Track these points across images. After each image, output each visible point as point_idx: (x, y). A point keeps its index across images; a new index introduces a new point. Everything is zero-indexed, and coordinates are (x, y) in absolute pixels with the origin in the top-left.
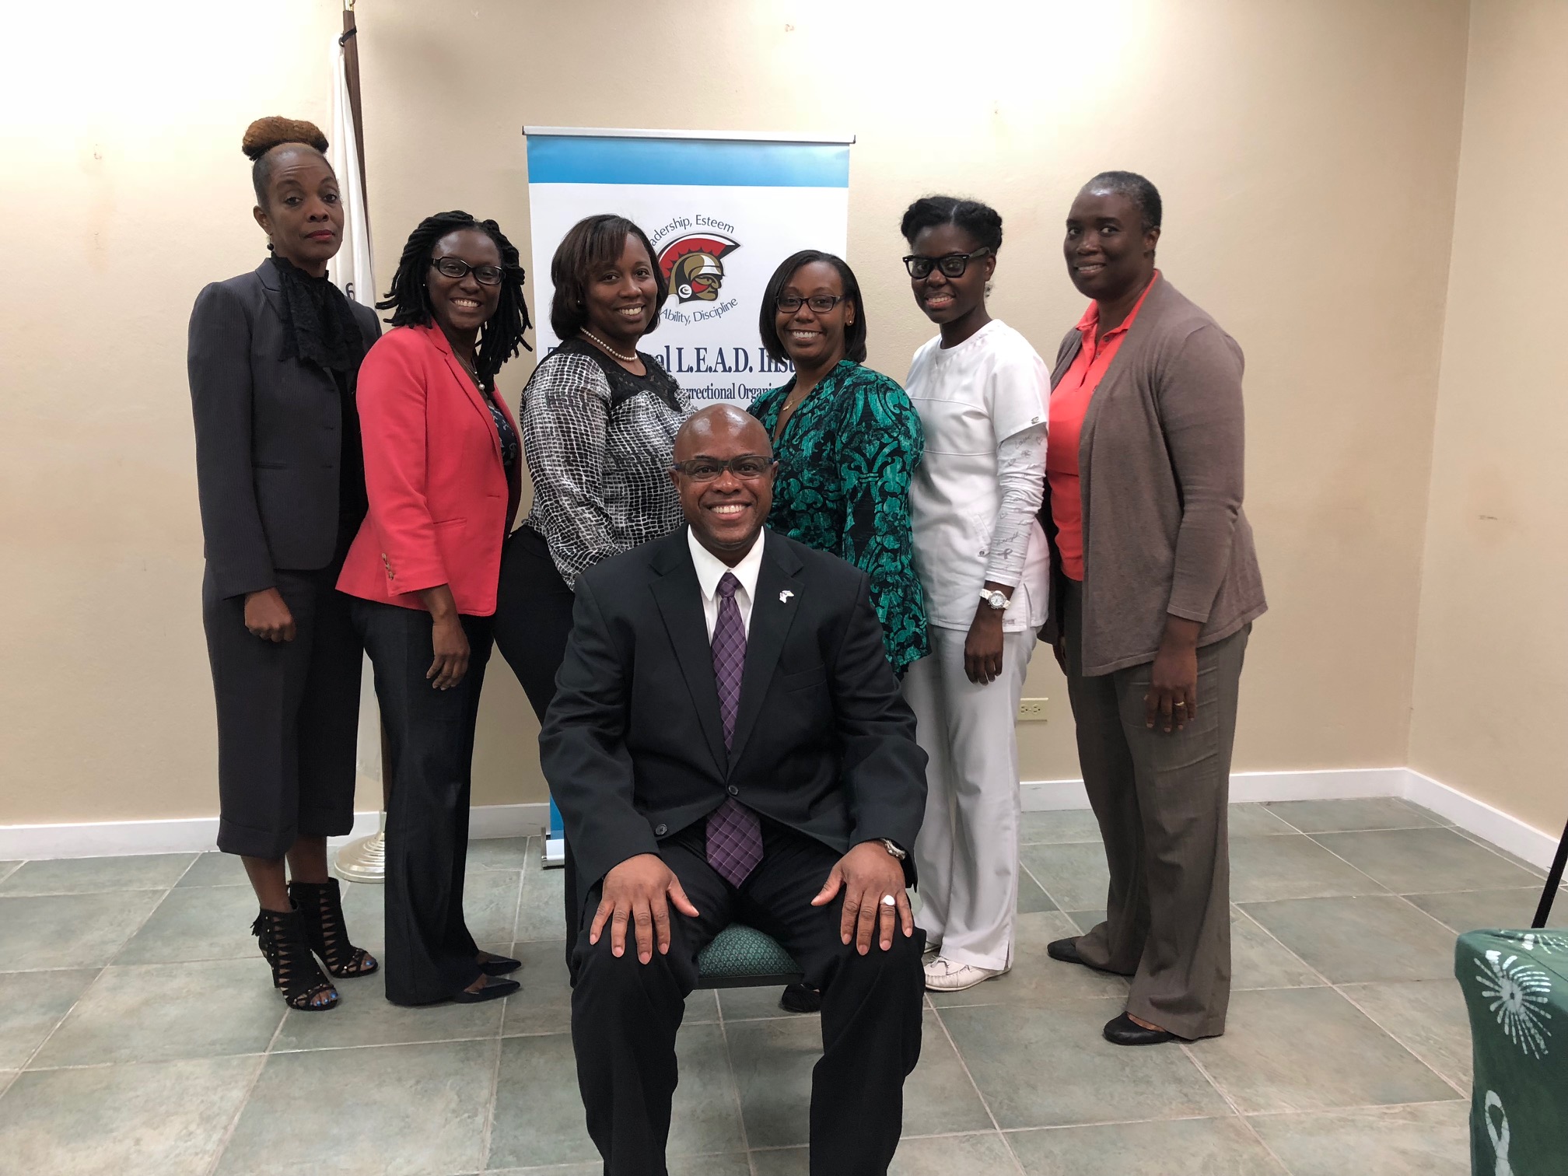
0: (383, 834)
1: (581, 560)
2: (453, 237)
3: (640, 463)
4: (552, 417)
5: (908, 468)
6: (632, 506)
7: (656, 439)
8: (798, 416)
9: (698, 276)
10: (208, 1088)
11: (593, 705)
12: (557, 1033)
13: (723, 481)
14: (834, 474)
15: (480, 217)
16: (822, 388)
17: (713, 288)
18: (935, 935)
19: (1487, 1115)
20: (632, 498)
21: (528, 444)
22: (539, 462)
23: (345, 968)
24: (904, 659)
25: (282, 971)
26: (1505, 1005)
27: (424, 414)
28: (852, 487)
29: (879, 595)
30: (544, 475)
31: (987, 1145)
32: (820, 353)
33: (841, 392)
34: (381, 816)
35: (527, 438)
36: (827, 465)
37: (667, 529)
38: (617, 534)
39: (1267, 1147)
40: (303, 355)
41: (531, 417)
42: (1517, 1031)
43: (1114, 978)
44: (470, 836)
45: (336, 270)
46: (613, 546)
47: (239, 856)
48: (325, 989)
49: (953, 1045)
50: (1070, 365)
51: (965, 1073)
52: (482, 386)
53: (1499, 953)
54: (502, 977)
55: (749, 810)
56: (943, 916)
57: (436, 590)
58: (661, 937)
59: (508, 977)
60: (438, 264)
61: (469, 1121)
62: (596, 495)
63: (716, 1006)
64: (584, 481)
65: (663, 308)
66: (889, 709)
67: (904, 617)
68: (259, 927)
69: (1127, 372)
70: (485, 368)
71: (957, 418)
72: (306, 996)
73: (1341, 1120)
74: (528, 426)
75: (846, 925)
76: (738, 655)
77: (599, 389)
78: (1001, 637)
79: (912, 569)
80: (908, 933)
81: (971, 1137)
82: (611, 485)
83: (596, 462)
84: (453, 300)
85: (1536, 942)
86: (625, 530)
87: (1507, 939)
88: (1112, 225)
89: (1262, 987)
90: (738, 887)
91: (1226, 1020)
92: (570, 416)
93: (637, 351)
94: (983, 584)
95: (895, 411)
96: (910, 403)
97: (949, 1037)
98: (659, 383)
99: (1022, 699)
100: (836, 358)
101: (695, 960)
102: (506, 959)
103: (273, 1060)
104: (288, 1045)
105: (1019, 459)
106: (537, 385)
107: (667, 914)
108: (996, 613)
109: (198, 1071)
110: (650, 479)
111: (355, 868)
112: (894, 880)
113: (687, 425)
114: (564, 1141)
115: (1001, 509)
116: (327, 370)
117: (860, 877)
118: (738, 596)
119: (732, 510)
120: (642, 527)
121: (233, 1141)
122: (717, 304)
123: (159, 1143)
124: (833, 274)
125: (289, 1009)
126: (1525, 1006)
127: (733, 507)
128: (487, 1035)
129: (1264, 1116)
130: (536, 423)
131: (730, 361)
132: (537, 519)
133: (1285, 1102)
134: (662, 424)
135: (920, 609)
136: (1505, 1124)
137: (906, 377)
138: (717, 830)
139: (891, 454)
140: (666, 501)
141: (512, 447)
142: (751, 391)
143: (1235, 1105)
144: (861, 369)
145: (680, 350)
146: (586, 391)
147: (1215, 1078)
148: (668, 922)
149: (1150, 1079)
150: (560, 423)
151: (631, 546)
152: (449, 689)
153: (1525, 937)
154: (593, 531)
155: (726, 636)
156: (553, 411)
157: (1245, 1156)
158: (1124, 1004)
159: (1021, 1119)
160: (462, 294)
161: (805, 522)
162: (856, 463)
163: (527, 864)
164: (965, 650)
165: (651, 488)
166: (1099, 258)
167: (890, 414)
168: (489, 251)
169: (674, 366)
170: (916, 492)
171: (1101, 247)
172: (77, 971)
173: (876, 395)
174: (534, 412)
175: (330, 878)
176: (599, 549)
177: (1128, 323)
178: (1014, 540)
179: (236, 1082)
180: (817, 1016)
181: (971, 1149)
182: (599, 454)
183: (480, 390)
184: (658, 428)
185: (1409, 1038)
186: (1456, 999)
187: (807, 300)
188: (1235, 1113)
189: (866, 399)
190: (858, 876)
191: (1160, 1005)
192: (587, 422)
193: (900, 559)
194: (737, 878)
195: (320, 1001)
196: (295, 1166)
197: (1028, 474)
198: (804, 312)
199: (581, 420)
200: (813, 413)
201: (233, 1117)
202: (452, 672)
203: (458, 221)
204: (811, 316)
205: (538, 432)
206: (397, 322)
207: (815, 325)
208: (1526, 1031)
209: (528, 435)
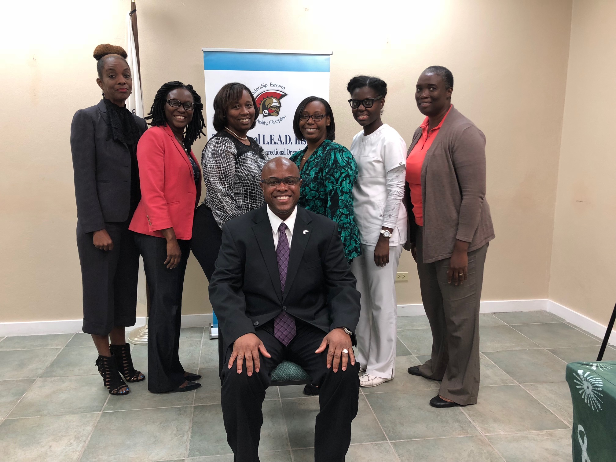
0: (147, 326)
1: (225, 218)
2: (175, 91)
3: (248, 179)
4: (214, 161)
5: (352, 182)
6: (245, 196)
7: (255, 170)
8: (308, 162)
9: (271, 107)
10: (78, 426)
11: (229, 275)
12: (216, 403)
13: (281, 187)
14: (323, 185)
15: (185, 83)
16: (318, 151)
17: (277, 111)
18: (364, 365)
19: (578, 434)
20: (245, 193)
21: (204, 172)
22: (209, 179)
23: (132, 378)
24: (351, 257)
25: (107, 380)
26: (585, 391)
27: (163, 161)
28: (330, 189)
29: (341, 232)
30: (211, 184)
31: (384, 447)
32: (316, 138)
33: (325, 152)
34: (146, 319)
35: (204, 170)
36: (320, 181)
37: (259, 205)
38: (239, 208)
39: (493, 447)
40: (116, 138)
41: (206, 161)
42: (590, 401)
43: (434, 382)
44: (181, 327)
45: (129, 104)
46: (238, 212)
47: (90, 335)
48: (124, 387)
49: (371, 408)
50: (418, 142)
51: (376, 419)
52: (186, 150)
53: (583, 371)
54: (194, 382)
55: (290, 315)
56: (367, 358)
57: (168, 230)
58: (256, 366)
59: (196, 382)
60: (169, 102)
61: (181, 438)
62: (231, 192)
63: (278, 393)
64: (226, 186)
65: (257, 119)
66: (346, 276)
67: (351, 240)
68: (98, 362)
69: (440, 145)
70: (187, 143)
71: (371, 163)
72: (117, 390)
73: (522, 437)
74: (204, 165)
75: (329, 361)
76: (287, 255)
77: (232, 150)
78: (388, 248)
79: (354, 221)
80: (353, 364)
81: (378, 444)
82: (237, 188)
83: (231, 179)
84: (175, 116)
85: (597, 367)
86: (242, 206)
87: (586, 365)
88: (434, 87)
89: (492, 385)
90: (286, 346)
91: (478, 398)
92: (221, 161)
93: (247, 136)
94: (381, 227)
95: (346, 160)
96: (352, 156)
97: (369, 405)
98: (256, 148)
99: (397, 273)
100: (323, 139)
101: (269, 374)
102: (195, 375)
103: (104, 415)
104: (109, 409)
105: (395, 178)
106: (208, 149)
107: (258, 357)
108: (386, 239)
109: (74, 419)
110: (252, 186)
111: (136, 339)
112: (348, 343)
113: (267, 165)
114: (218, 446)
115: (388, 198)
116: (125, 144)
117: (334, 342)
118: (287, 232)
119: (284, 198)
120: (249, 205)
121: (88, 447)
122: (278, 118)
123: (59, 448)
124: (322, 106)
125: (110, 395)
126: (593, 391)
127: (284, 197)
128: (188, 404)
129: (492, 435)
130: (207, 164)
131: (283, 140)
132: (208, 201)
133: (501, 430)
134: (257, 164)
135: (357, 237)
136: (585, 438)
137: (351, 146)
138: (278, 323)
139: (345, 177)
140: (259, 194)
141: (198, 174)
142: (292, 152)
143: (481, 431)
144: (333, 143)
145: (264, 136)
146: (227, 151)
147: (473, 420)
148: (259, 360)
149: (448, 421)
150: (217, 164)
151: (245, 212)
152: (173, 269)
153: (593, 365)
154: (230, 206)
155: (282, 248)
156: (214, 159)
157: (485, 451)
158: (438, 392)
159: (397, 437)
160: (178, 114)
161: (312, 203)
162: (331, 180)
163: (204, 337)
164: (374, 254)
165: (253, 189)
166: (429, 100)
167: (344, 161)
168: (189, 97)
169: (262, 142)
170: (355, 191)
171: (430, 95)
172: (27, 380)
173: (339, 154)
174: (206, 159)
175: (127, 343)
176: (233, 213)
177: (440, 125)
178: (393, 210)
179: (89, 423)
180: (317, 397)
181: (378, 449)
182: (232, 176)
183: (185, 151)
184: (255, 166)
185: (549, 404)
186: (566, 389)
187: (311, 116)
188: (481, 434)
189: (335, 155)
190: (333, 341)
191: (452, 392)
192: (227, 163)
193: (349, 218)
194: (286, 342)
195: (122, 392)
196: (112, 457)
197: (398, 185)
198: (310, 121)
199: (225, 163)
200: (314, 161)
201: (88, 437)
202: (174, 263)
203: (177, 85)
204: (313, 123)
205: (208, 167)
206: (153, 124)
207: (315, 126)
208: (593, 401)
209: (204, 168)
